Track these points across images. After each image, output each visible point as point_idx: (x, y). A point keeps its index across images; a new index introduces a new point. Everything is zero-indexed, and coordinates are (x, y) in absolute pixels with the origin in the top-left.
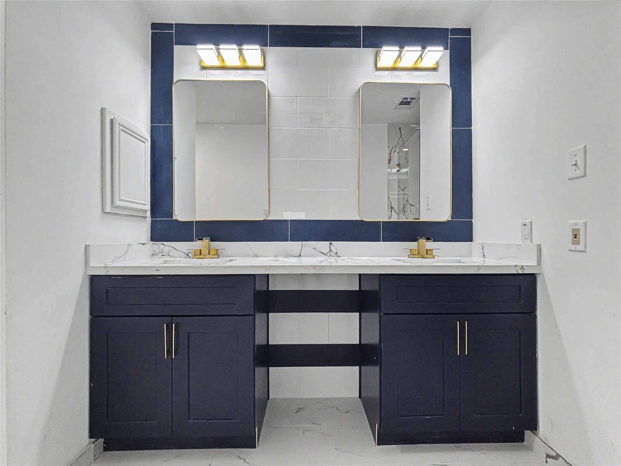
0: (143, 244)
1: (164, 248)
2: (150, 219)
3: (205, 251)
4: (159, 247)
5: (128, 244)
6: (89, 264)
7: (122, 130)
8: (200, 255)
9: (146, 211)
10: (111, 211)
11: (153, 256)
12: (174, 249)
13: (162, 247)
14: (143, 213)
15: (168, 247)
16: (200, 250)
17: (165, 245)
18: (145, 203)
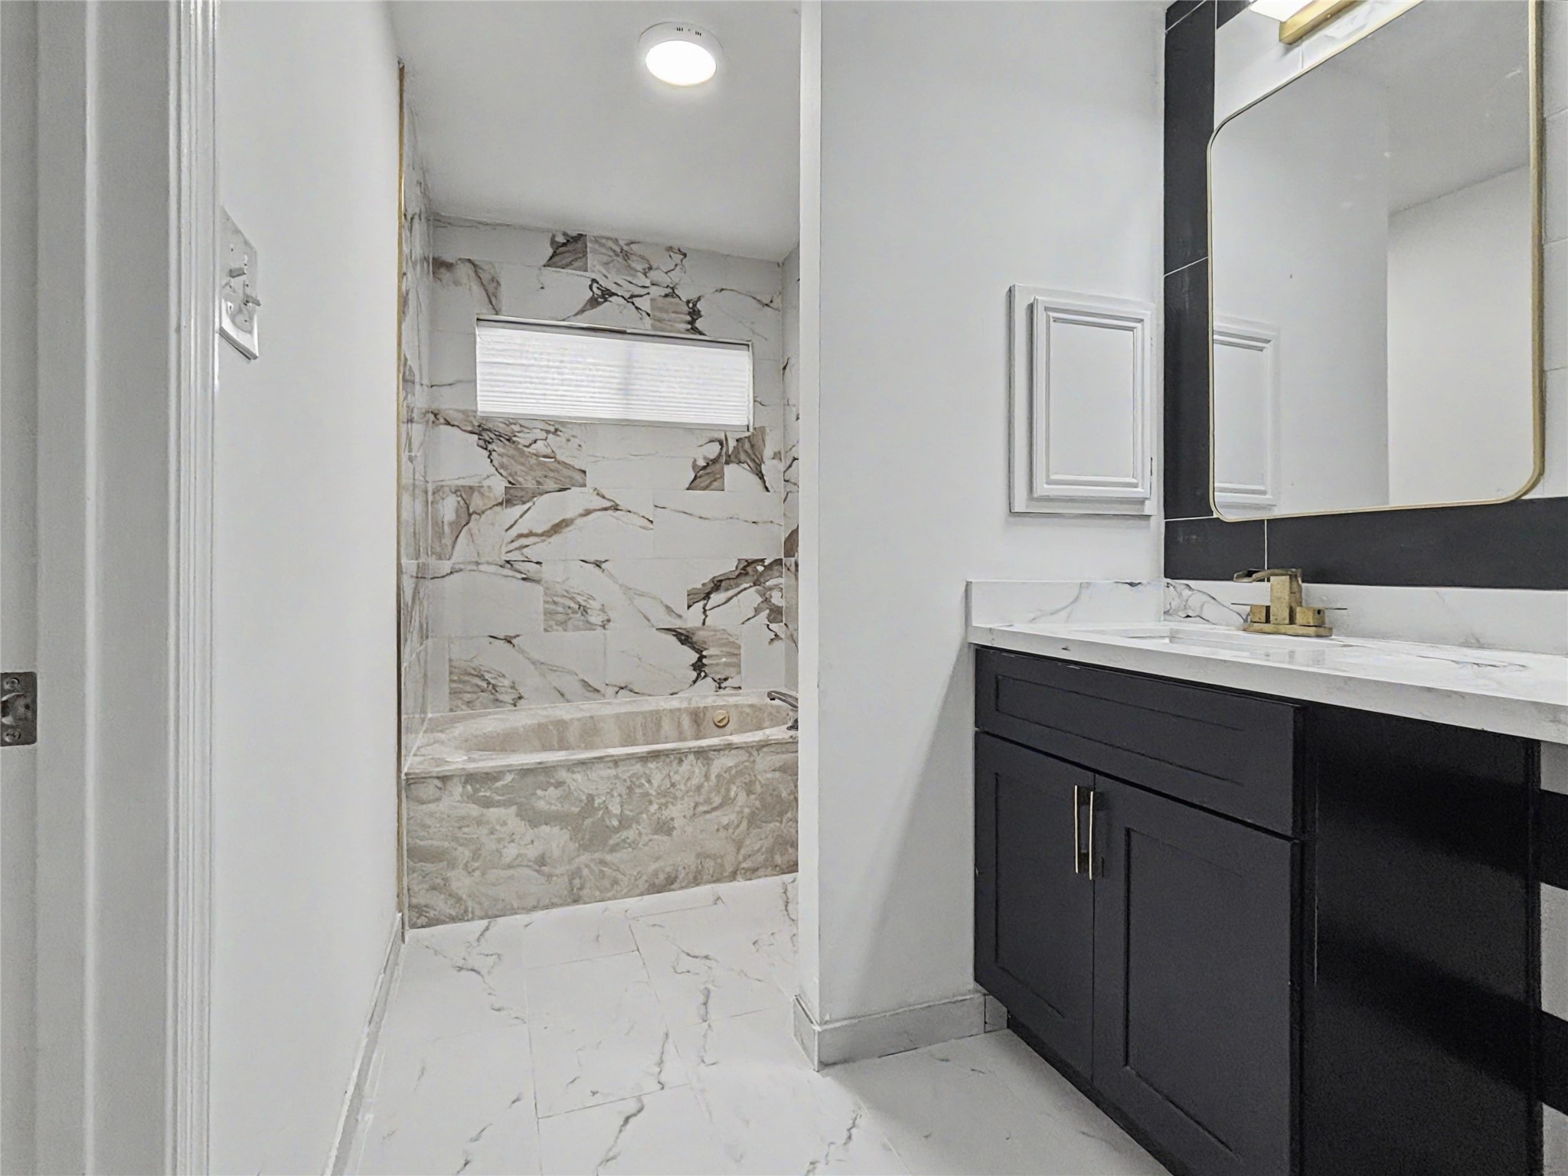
0: (1131, 584)
1: (1190, 596)
2: (1163, 522)
3: (1280, 612)
4: (1180, 595)
5: (1081, 584)
6: (971, 623)
7: (1056, 320)
8: (1268, 621)
9: (1144, 501)
10: (1027, 507)
11: (1168, 617)
12: (1213, 601)
13: (1187, 592)
14: (1133, 506)
15: (1200, 594)
16: (1268, 608)
17: (1193, 590)
18: (1135, 481)
